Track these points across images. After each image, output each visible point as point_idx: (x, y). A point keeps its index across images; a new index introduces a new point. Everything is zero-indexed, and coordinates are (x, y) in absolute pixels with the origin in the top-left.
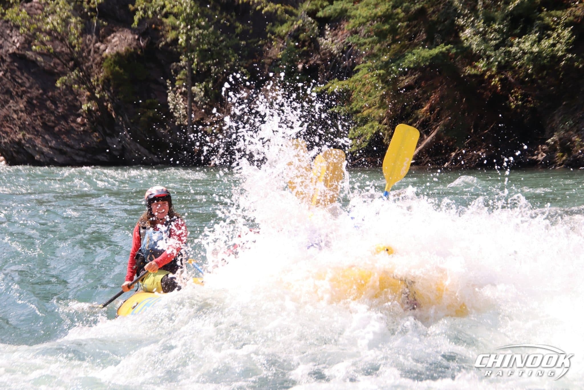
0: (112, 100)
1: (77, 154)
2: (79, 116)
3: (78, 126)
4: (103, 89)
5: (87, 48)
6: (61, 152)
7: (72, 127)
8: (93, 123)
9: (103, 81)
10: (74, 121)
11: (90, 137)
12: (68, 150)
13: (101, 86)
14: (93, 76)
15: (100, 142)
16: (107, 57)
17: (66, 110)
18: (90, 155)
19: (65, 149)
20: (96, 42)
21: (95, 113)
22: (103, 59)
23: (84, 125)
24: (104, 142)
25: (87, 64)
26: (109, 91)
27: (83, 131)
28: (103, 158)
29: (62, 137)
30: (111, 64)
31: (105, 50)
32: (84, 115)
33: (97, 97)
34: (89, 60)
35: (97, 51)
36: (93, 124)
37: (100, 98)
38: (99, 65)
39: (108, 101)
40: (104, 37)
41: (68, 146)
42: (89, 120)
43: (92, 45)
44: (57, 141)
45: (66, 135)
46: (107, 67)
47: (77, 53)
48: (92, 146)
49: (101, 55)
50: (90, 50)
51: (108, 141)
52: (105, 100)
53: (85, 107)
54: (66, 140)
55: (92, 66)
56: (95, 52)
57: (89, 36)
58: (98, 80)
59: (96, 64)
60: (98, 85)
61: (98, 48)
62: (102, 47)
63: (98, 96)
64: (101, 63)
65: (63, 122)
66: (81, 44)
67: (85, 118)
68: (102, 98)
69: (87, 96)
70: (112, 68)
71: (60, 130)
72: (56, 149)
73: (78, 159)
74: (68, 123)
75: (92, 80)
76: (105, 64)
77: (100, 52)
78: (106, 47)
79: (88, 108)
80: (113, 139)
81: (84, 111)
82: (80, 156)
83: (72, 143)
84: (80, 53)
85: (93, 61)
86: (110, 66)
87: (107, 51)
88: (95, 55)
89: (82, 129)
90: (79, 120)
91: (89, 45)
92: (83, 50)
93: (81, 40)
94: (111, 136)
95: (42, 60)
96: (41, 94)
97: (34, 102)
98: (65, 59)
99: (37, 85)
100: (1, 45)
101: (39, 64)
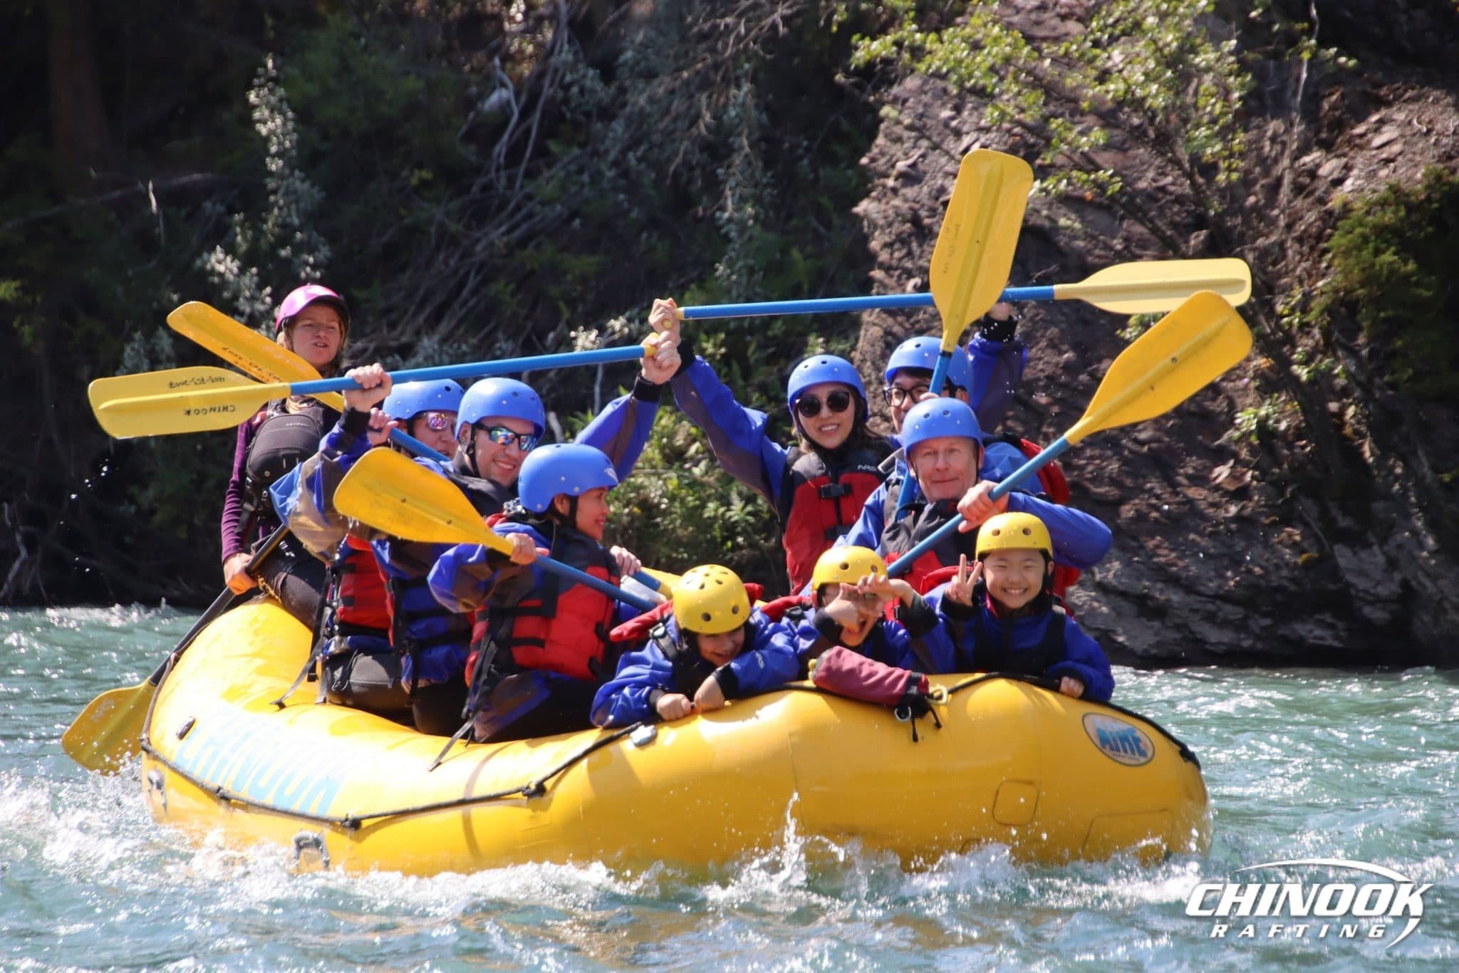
0: (1363, 387)
1: (1210, 618)
2: (1221, 455)
3: (1215, 497)
4: (1328, 347)
5: (1266, 173)
6: (1147, 608)
7: (1190, 502)
8: (1278, 485)
9: (1328, 310)
10: (1200, 479)
11: (1267, 545)
12: (1176, 597)
13: (1316, 332)
14: (1287, 290)
15: (1307, 565)
16: (1346, 209)
17: (1169, 432)
18: (1267, 622)
19: (1162, 594)
20: (1304, 150)
21: (1290, 446)
22: (1331, 219)
23: (1241, 494)
24: (1323, 565)
25: (1261, 242)
26: (1353, 352)
27: (1238, 518)
28: (1318, 632)
29: (1151, 544)
30: (1365, 239)
31: (1339, 182)
32: (1244, 454)
33: (1297, 378)
34: (1273, 222)
35: (1306, 184)
36: (1281, 493)
37: (1312, 382)
38: (1315, 242)
39: (1344, 392)
40: (1339, 125)
41: (1173, 581)
42: (1263, 475)
43: (1286, 162)
44: (1128, 564)
45: (1166, 536)
46: (1346, 253)
47: (1222, 193)
48: (1275, 581)
49: (1322, 201)
50: (1279, 182)
51: (1342, 562)
52: (1331, 388)
53: (1246, 419)
54: (1166, 555)
55: (1281, 245)
56: (1299, 189)
57: (1274, 126)
58: (1304, 307)
59: (1300, 240)
60: (1305, 327)
61: (1312, 174)
62: (1330, 167)
63: (1303, 373)
64: (1319, 237)
65: (1153, 484)
66: (1242, 155)
67: (1246, 464)
68: (1322, 380)
69: (1259, 374)
70: (1366, 254)
71: (1141, 517)
72: (1123, 594)
73: (1215, 636)
74: (1173, 485)
75: (1280, 308)
76: (1338, 240)
77: (1322, 186)
78: (1348, 168)
79: (1262, 423)
80: (1363, 554)
81: (1246, 435)
82: (1225, 624)
83: (1191, 568)
84: (1232, 195)
85: (1289, 227)
86: (1359, 249)
87: (1348, 185)
88: (1299, 203)
89: (1233, 509)
90: (1222, 472)
91: (1276, 161)
92: (1247, 182)
93: (1239, 140)
94: (1355, 540)
95: (1077, 225)
96: (1067, 367)
97: (1042, 398)
98: (1174, 225)
99: (1053, 331)
100: (913, 166)
101: (1062, 241)
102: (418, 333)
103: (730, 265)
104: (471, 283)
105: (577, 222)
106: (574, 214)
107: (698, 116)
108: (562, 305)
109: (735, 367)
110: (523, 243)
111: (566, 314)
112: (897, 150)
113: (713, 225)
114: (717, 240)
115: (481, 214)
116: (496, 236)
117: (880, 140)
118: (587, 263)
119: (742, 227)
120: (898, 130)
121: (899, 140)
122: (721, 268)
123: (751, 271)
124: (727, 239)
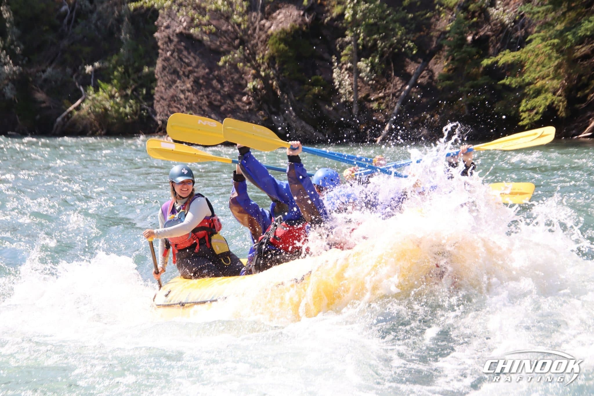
0: (277, 77)
2: (244, 94)
3: (243, 104)
4: (268, 67)
5: (252, 25)
7: (237, 105)
8: (258, 101)
9: (268, 59)
10: (240, 100)
11: (256, 116)
13: (266, 64)
14: (258, 54)
15: (265, 120)
16: (272, 34)
20: (262, 19)
21: (261, 91)
22: (268, 36)
23: (249, 103)
24: (269, 120)
25: (252, 42)
26: (275, 68)
27: (249, 109)
29: (228, 116)
30: (276, 41)
31: (270, 27)
32: (250, 94)
34: (254, 37)
35: (262, 28)
36: (259, 103)
37: (265, 76)
39: (273, 78)
40: (269, 13)
42: (254, 98)
43: (257, 22)
45: (232, 114)
46: (272, 45)
47: (242, 30)
49: (266, 32)
50: (255, 27)
51: (273, 119)
52: (270, 77)
53: (250, 85)
55: (257, 43)
56: (260, 29)
57: (254, 14)
58: (263, 58)
59: (261, 41)
60: (263, 63)
61: (263, 25)
62: (267, 24)
63: (263, 74)
64: (266, 41)
65: (228, 101)
66: (246, 21)
67: (250, 96)
68: (267, 76)
69: (252, 74)
70: (277, 45)
71: (226, 109)
74: (233, 102)
75: (257, 58)
76: (270, 41)
77: (266, 29)
78: (271, 24)
79: (254, 86)
80: (278, 117)
81: (250, 89)
84: (245, 31)
85: (258, 38)
86: (275, 43)
87: (272, 28)
88: (260, 32)
89: (247, 107)
90: (244, 98)
91: (255, 23)
92: (248, 28)
93: (246, 18)
94: (277, 114)
95: (208, 39)
96: (207, 74)
97: (201, 81)
98: (231, 38)
99: (203, 65)
100: (168, 25)
101: (205, 43)
102: (47, 67)
103: (124, 49)
104: (60, 54)
105: (85, 39)
106: (84, 37)
107: (114, 12)
108: (83, 60)
109: (126, 74)
110: (72, 44)
111: (84, 61)
112: (164, 20)
113: (119, 39)
114: (120, 43)
115: (61, 37)
116: (65, 43)
117: (159, 18)
118: (87, 49)
119: (126, 40)
120: (164, 16)
121: (164, 18)
122: (122, 50)
123: (129, 51)
124: (123, 43)
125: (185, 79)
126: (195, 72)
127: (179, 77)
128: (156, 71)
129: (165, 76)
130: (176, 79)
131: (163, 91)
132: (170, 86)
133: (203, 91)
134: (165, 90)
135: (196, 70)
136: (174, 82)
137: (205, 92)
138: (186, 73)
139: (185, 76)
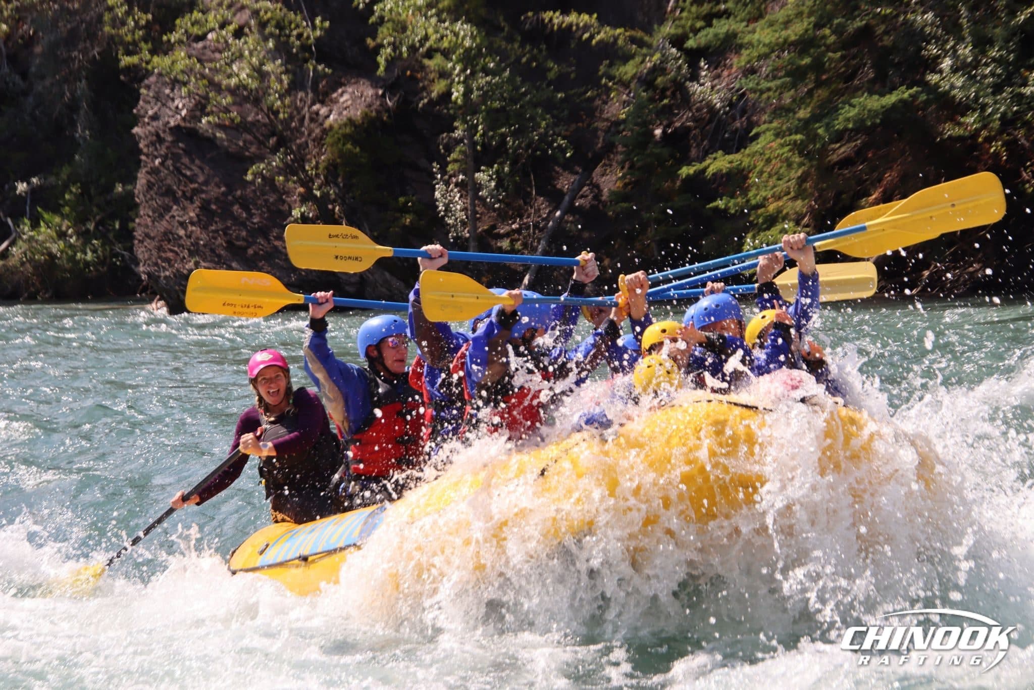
0: (341, 199)
4: (326, 182)
5: (298, 113)
7: (275, 247)
9: (326, 168)
10: (279, 237)
13: (322, 177)
14: (309, 160)
16: (331, 127)
17: (265, 219)
20: (313, 103)
22: (325, 132)
25: (298, 141)
26: (336, 184)
29: (260, 264)
30: (339, 139)
31: (327, 116)
33: (314, 196)
34: (302, 133)
35: (314, 117)
37: (321, 197)
38: (319, 141)
39: (334, 201)
40: (326, 94)
43: (306, 108)
45: (266, 261)
46: (332, 145)
47: (281, 122)
48: (310, 277)
49: (321, 124)
50: (304, 117)
52: (329, 200)
53: (296, 213)
54: (266, 269)
55: (306, 142)
56: (311, 120)
57: (300, 94)
58: (316, 167)
59: (313, 140)
60: (317, 175)
61: (317, 113)
62: (323, 111)
63: (317, 193)
64: (321, 139)
65: (260, 240)
66: (288, 107)
68: (324, 196)
69: (300, 194)
70: (339, 145)
71: (256, 253)
74: (268, 241)
75: (307, 167)
76: (328, 140)
77: (320, 120)
78: (330, 111)
79: (302, 214)
81: (296, 220)
83: (277, 273)
84: (286, 123)
85: (309, 135)
86: (336, 143)
87: (331, 117)
88: (312, 125)
91: (302, 108)
92: (291, 117)
93: (287, 101)
95: (224, 136)
96: (223, 194)
97: (213, 207)
98: (262, 134)
99: (217, 179)
100: (156, 113)
101: (219, 142)
103: (81, 156)
105: (15, 139)
106: (13, 135)
107: (64, 93)
108: (11, 173)
109: (85, 198)
111: (13, 175)
112: (148, 107)
113: (73, 139)
114: (75, 145)
117: (141, 103)
118: (19, 156)
119: (85, 139)
120: (148, 99)
121: (149, 102)
122: (77, 157)
123: (90, 158)
124: (79, 145)
125: (187, 203)
126: (203, 192)
127: (176, 201)
128: (136, 192)
129: (152, 199)
130: (171, 204)
131: (150, 224)
132: (161, 216)
133: (216, 223)
134: (153, 222)
135: (204, 188)
136: (168, 209)
137: (220, 226)
138: (188, 194)
139: (186, 198)
